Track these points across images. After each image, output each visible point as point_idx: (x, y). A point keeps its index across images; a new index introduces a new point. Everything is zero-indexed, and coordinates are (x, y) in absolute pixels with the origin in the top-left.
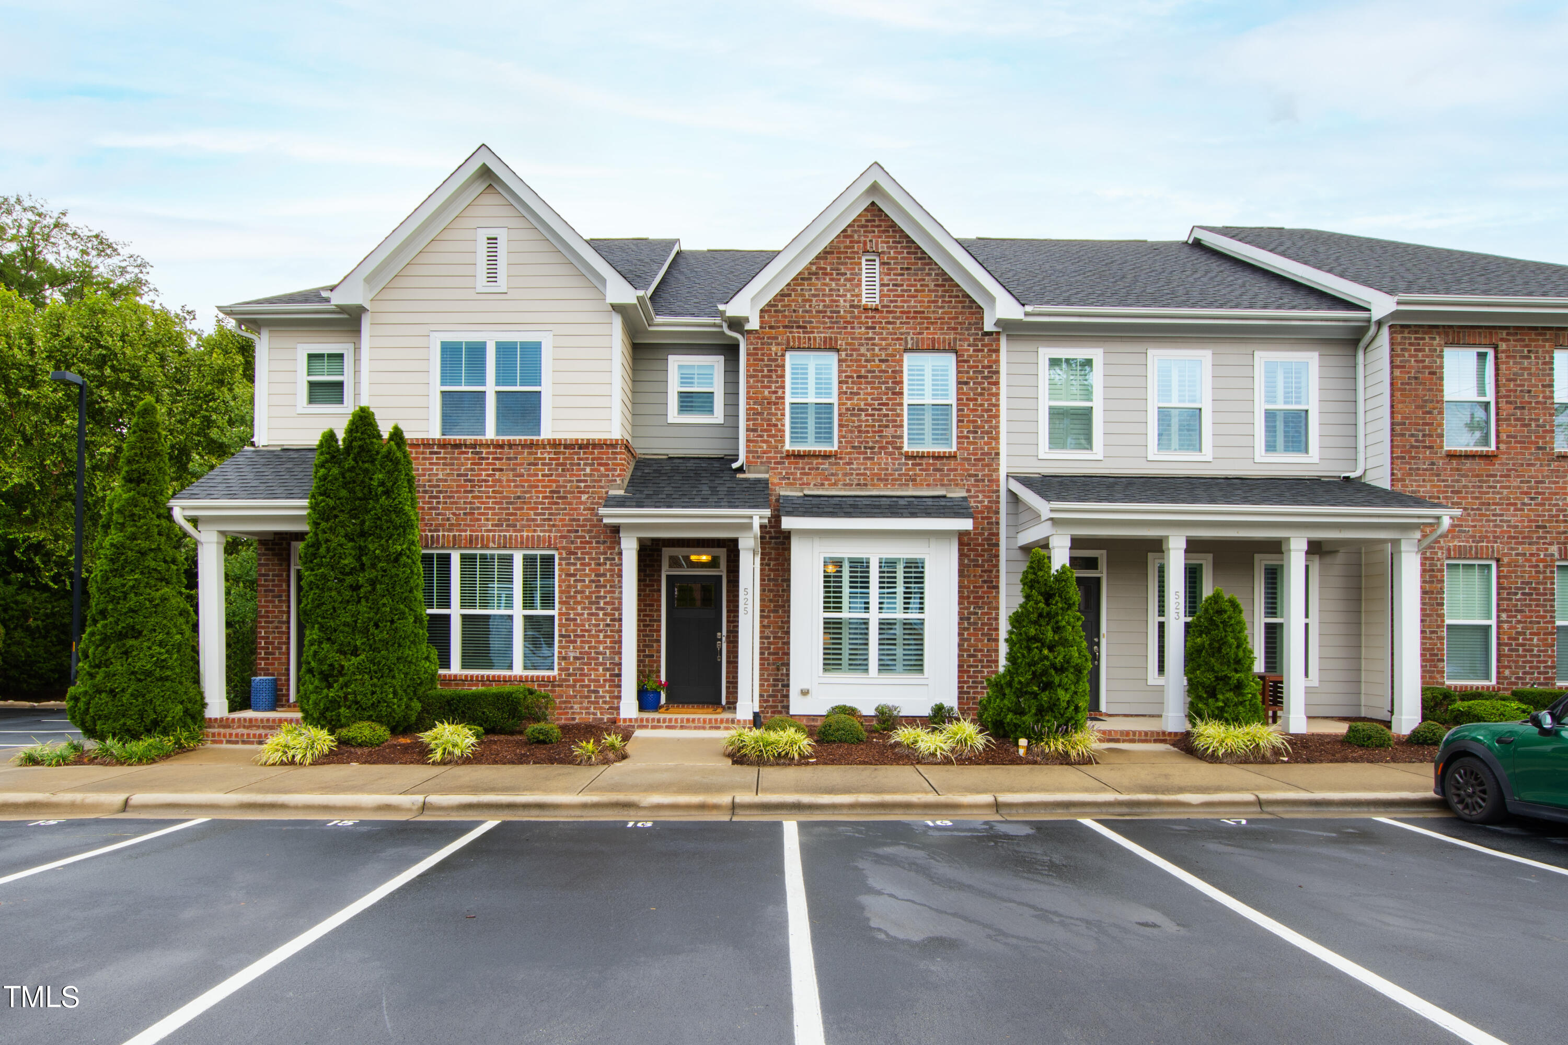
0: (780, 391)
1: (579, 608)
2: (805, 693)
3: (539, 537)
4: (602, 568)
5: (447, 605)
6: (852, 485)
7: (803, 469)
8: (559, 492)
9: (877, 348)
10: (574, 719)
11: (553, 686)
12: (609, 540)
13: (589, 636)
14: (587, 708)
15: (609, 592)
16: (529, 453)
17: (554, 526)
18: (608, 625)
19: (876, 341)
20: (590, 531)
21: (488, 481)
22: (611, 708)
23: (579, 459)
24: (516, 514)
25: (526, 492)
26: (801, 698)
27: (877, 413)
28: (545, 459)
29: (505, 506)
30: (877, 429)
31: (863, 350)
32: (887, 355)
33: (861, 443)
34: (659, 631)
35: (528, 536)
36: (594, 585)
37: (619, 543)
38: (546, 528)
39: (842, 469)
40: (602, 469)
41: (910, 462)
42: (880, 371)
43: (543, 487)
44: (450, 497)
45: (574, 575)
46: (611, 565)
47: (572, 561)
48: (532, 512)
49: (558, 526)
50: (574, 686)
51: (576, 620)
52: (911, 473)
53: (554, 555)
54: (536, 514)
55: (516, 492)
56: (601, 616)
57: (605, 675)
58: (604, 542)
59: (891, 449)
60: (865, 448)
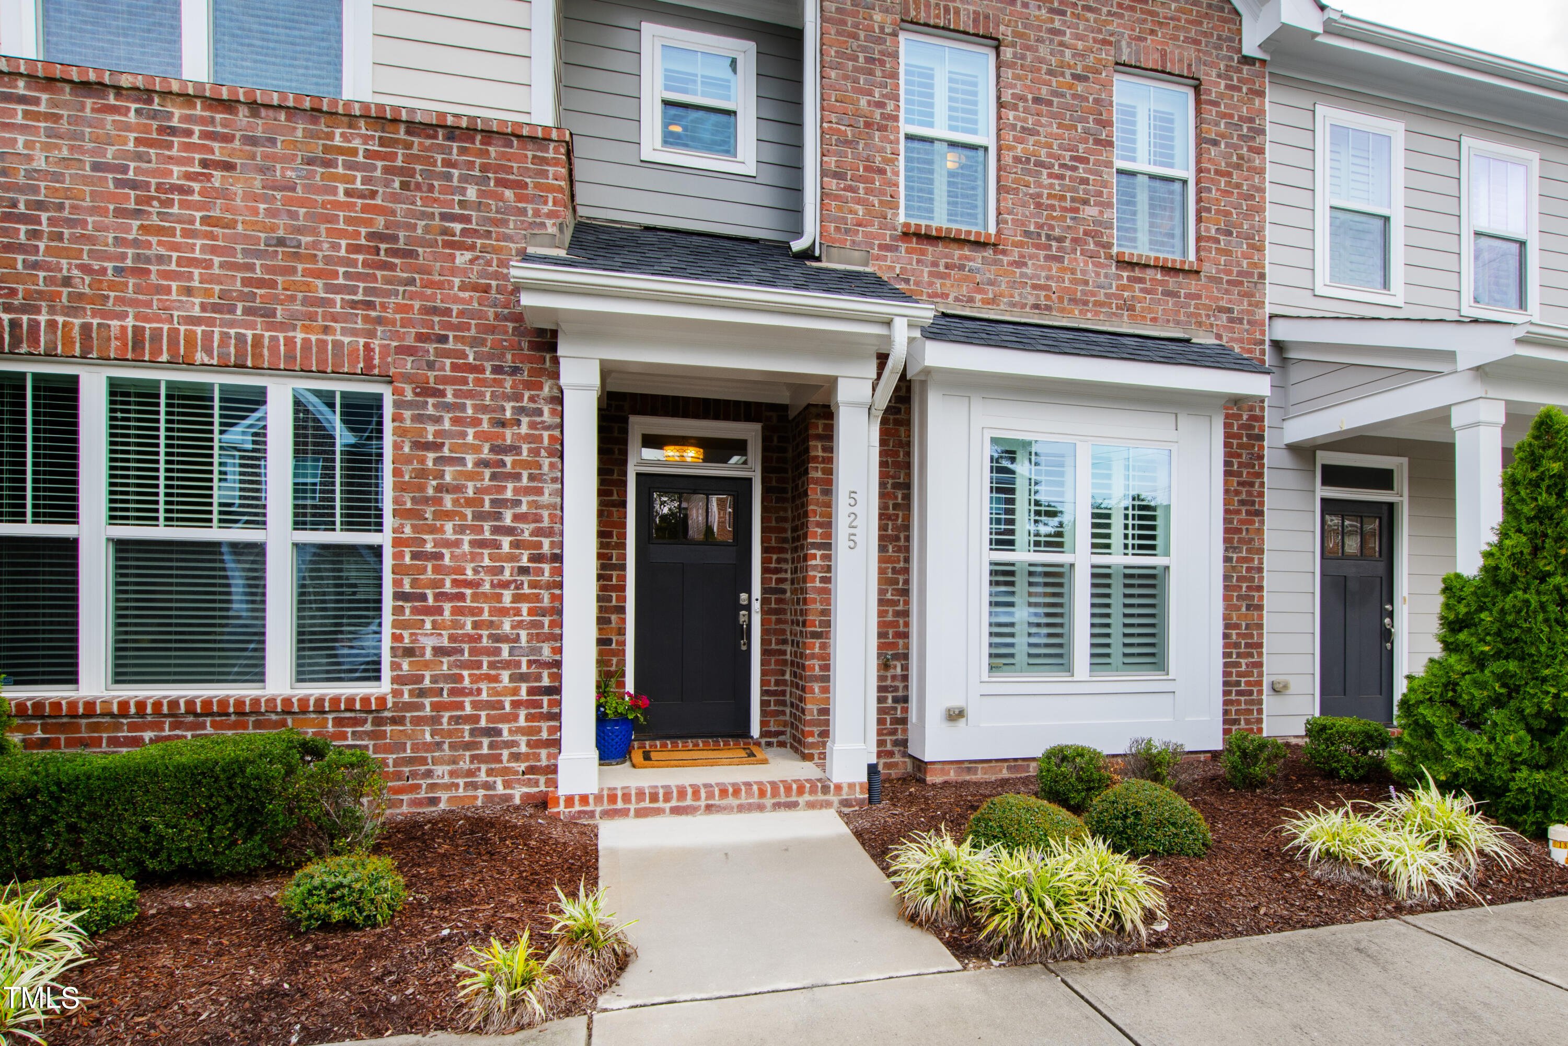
0: (890, 105)
1: (449, 527)
2: (955, 715)
3: (337, 345)
4: (508, 433)
5: (71, 515)
6: (1024, 306)
7: (935, 264)
8: (395, 239)
9: (1068, 53)
10: (434, 801)
11: (378, 722)
12: (526, 367)
13: (475, 597)
14: (470, 773)
15: (528, 491)
16: (308, 134)
17: (379, 321)
18: (523, 571)
19: (1067, 38)
20: (475, 342)
21: (190, 191)
22: (531, 770)
23: (448, 163)
24: (273, 284)
25: (299, 230)
26: (945, 726)
27: (1069, 173)
28: (354, 152)
29: (240, 259)
30: (1068, 204)
31: (1043, 51)
32: (1085, 68)
33: (1041, 227)
34: (622, 588)
35: (306, 342)
36: (487, 473)
37: (556, 375)
38: (360, 325)
39: (1006, 273)
40: (509, 194)
41: (1125, 274)
42: (1074, 96)
43: (348, 221)
44: (71, 223)
45: (436, 446)
46: (532, 425)
47: (431, 411)
48: (320, 283)
49: (393, 322)
50: (435, 720)
51: (440, 556)
52: (1126, 294)
53: (379, 398)
54: (329, 288)
55: (273, 228)
56: (506, 547)
57: (516, 691)
58: (515, 371)
59: (1092, 246)
60: (1048, 237)
